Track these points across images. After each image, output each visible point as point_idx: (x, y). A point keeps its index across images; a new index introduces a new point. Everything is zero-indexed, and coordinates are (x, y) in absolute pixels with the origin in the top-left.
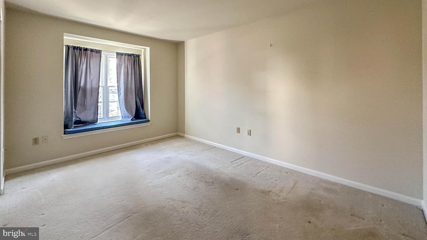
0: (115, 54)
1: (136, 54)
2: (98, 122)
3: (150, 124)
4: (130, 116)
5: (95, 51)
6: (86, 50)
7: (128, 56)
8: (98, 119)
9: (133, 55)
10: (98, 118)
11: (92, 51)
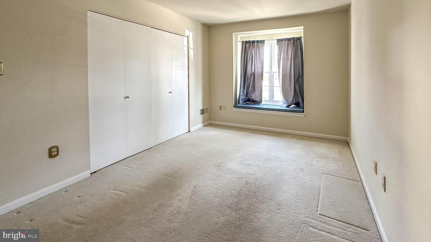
0: (276, 41)
1: (297, 37)
2: (262, 104)
3: (303, 116)
4: (286, 103)
5: (260, 42)
6: (253, 42)
7: (288, 40)
8: (262, 101)
9: (293, 38)
10: (263, 99)
11: (258, 42)
